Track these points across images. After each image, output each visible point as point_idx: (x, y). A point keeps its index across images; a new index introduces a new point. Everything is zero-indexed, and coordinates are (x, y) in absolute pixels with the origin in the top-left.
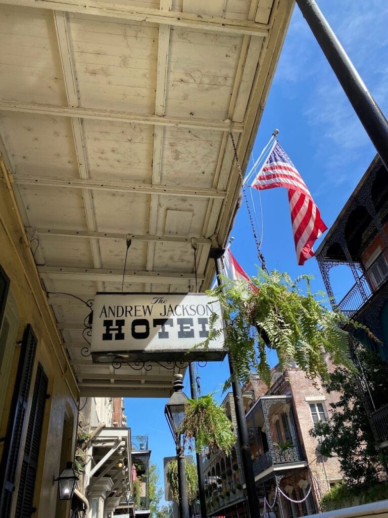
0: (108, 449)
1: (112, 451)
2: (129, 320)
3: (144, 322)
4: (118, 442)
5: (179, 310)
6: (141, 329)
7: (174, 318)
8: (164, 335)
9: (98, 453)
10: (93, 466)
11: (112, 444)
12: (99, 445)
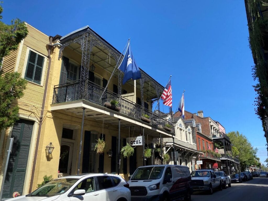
0: (169, 147)
1: (170, 148)
2: (130, 141)
3: (132, 142)
4: (171, 146)
5: (136, 139)
6: (132, 143)
7: (136, 141)
8: (134, 143)
9: (167, 148)
10: (166, 151)
11: (170, 146)
12: (167, 146)
